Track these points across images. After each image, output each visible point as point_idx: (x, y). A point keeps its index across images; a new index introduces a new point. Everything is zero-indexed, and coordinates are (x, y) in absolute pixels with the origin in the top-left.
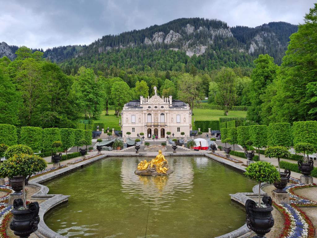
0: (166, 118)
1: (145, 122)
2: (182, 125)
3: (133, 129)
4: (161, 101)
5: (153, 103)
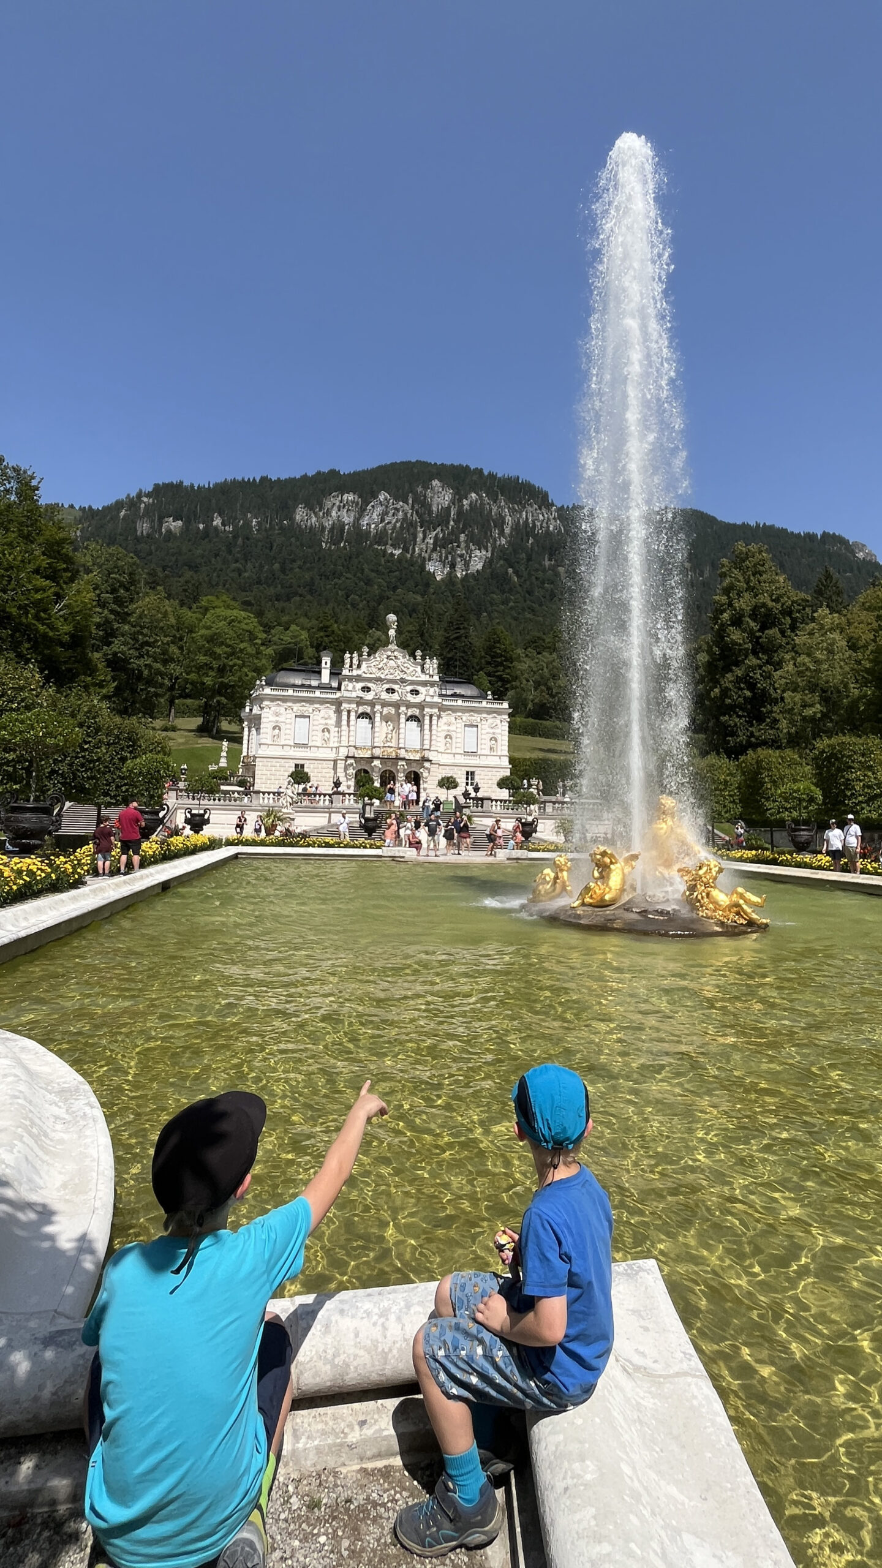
0: (427, 732)
1: (348, 742)
2: (484, 761)
4: (412, 669)
5: (383, 676)
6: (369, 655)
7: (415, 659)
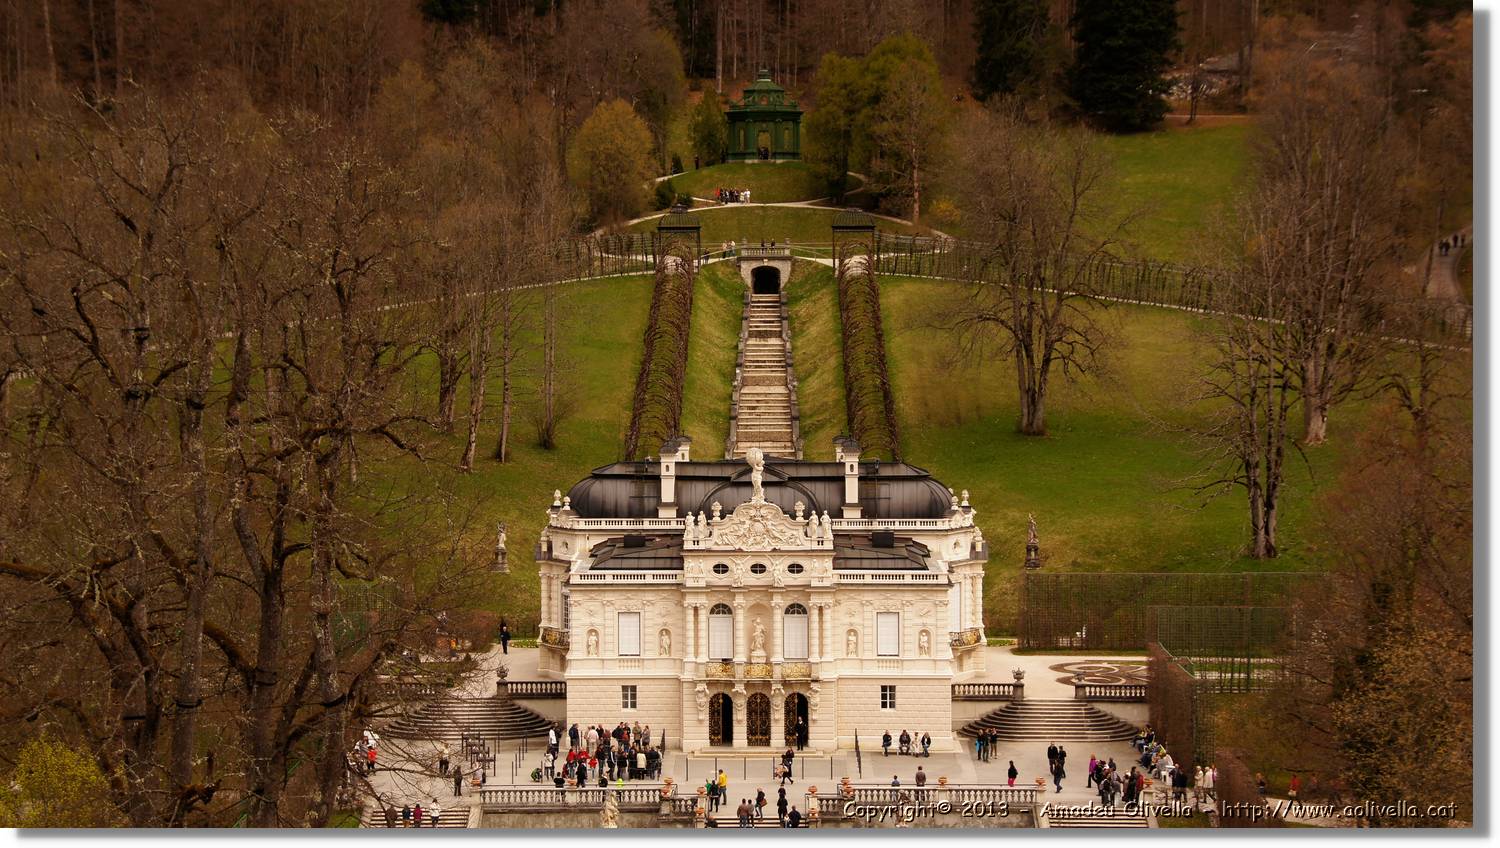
0: (815, 633)
1: (696, 654)
2: (908, 670)
3: (630, 694)
4: (789, 533)
5: (744, 548)
6: (722, 517)
7: (794, 517)
